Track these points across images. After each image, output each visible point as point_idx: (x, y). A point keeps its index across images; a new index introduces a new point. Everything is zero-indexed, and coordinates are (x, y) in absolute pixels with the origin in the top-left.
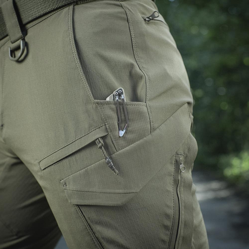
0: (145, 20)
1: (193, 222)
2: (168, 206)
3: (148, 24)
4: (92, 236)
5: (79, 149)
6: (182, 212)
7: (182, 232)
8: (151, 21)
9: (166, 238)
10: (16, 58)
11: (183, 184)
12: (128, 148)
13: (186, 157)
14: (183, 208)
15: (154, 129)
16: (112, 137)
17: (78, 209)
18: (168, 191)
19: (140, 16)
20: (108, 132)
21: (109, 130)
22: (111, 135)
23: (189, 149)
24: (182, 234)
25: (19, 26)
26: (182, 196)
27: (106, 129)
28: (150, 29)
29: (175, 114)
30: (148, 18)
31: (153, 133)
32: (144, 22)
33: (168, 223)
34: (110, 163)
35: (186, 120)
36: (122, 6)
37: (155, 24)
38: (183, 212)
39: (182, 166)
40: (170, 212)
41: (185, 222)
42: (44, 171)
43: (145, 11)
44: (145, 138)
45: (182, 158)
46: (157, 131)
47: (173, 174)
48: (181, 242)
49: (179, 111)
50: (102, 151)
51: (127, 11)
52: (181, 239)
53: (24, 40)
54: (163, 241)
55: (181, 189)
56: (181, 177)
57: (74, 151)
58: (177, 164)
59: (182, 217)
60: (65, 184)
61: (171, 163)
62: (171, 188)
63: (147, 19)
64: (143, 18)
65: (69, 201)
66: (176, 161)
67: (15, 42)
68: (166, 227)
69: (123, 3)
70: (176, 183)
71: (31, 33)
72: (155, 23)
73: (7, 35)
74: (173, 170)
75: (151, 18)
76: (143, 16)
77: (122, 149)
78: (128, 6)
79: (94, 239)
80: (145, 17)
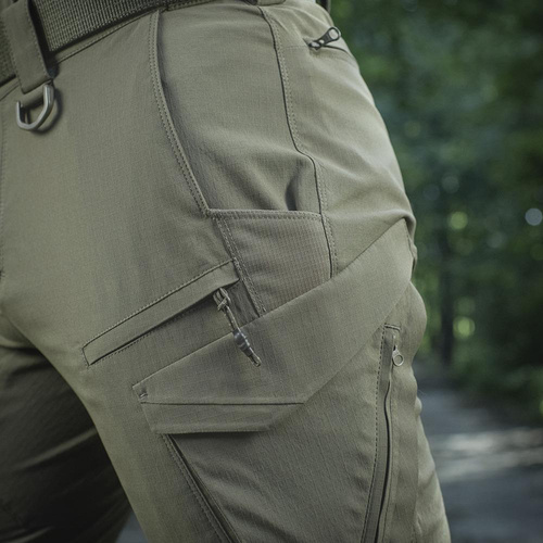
0: (310, 46)
1: (417, 475)
2: (365, 438)
3: (317, 54)
4: (202, 504)
5: (175, 313)
6: (394, 452)
7: (393, 494)
8: (323, 48)
9: (361, 507)
10: (34, 125)
11: (396, 391)
12: (281, 309)
13: (404, 335)
14: (396, 443)
15: (340, 269)
16: (248, 287)
17: (170, 446)
18: (366, 405)
19: (299, 38)
20: (238, 275)
21: (241, 272)
22: (246, 283)
23: (410, 318)
24: (393, 498)
25: (40, 56)
26: (396, 417)
27: (235, 269)
28: (321, 64)
29: (382, 240)
30: (317, 41)
31: (336, 278)
32: (307, 49)
33: (365, 474)
34: (244, 340)
35: (402, 254)
36: (262, 15)
37: (330, 55)
38: (396, 453)
39: (396, 353)
40: (369, 449)
41: (400, 473)
42: (96, 365)
43: (310, 28)
44: (318, 288)
45: (396, 336)
46: (346, 274)
47: (378, 370)
48: (390, 515)
49: (388, 234)
50: (228, 315)
51: (274, 25)
52: (391, 509)
53: (51, 84)
54: (355, 514)
55: (394, 403)
56: (394, 378)
57: (165, 319)
58: (387, 348)
59: (394, 462)
60: (144, 391)
61: (375, 346)
62: (371, 398)
63: (315, 44)
64: (306, 41)
65: (152, 429)
66: (385, 342)
67: (30, 91)
68: (360, 483)
69: (265, 9)
70: (384, 389)
71: (66, 70)
72: (330, 52)
73: (13, 77)
74: (378, 361)
75: (322, 42)
76: (306, 37)
77: (268, 311)
78: (275, 16)
79: (206, 512)
80: (311, 40)
